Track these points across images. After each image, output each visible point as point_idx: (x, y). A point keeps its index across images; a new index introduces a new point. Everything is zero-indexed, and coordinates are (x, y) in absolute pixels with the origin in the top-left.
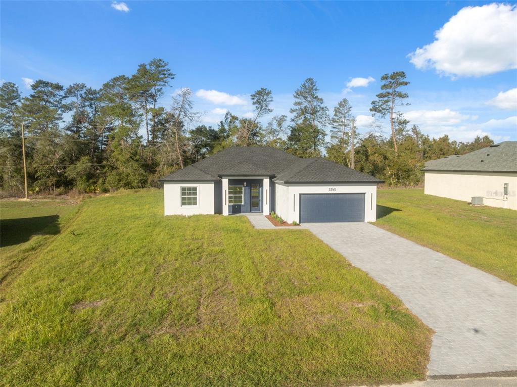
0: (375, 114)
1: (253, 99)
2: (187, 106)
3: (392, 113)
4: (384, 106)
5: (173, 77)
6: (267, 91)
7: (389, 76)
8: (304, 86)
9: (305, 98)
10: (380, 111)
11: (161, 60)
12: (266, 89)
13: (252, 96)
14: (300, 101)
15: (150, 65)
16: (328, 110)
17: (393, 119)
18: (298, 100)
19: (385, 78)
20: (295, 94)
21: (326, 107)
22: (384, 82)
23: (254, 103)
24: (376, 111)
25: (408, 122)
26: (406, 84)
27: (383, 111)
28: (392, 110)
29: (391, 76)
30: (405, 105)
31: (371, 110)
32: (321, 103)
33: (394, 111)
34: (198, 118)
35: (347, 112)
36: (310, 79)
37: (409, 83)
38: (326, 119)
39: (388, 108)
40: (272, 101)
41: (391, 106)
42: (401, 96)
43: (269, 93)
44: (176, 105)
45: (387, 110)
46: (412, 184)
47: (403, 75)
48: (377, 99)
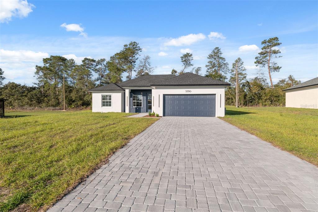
0: (258, 65)
1: (183, 59)
2: (147, 65)
3: (269, 63)
4: (264, 60)
5: (140, 50)
6: (190, 55)
7: (267, 41)
8: (214, 51)
9: (215, 59)
10: (261, 63)
11: (135, 42)
12: (189, 53)
13: (181, 57)
14: (212, 60)
15: (130, 45)
16: (228, 64)
17: (270, 67)
18: (210, 60)
19: (264, 42)
20: (209, 57)
21: (227, 63)
22: (263, 45)
23: (182, 61)
24: (259, 63)
25: (281, 68)
26: (279, 44)
27: (263, 63)
28: (269, 61)
29: (268, 41)
30: (278, 57)
31: (255, 63)
32: (224, 61)
33: (270, 62)
34: (152, 70)
35: (240, 66)
36: (217, 48)
37: (281, 43)
38: (227, 69)
39: (266, 60)
40: (192, 59)
41: (268, 59)
42: (275, 52)
43: (191, 55)
44: (141, 65)
45: (266, 61)
46: (281, 105)
47: (276, 39)
48: (259, 55)
